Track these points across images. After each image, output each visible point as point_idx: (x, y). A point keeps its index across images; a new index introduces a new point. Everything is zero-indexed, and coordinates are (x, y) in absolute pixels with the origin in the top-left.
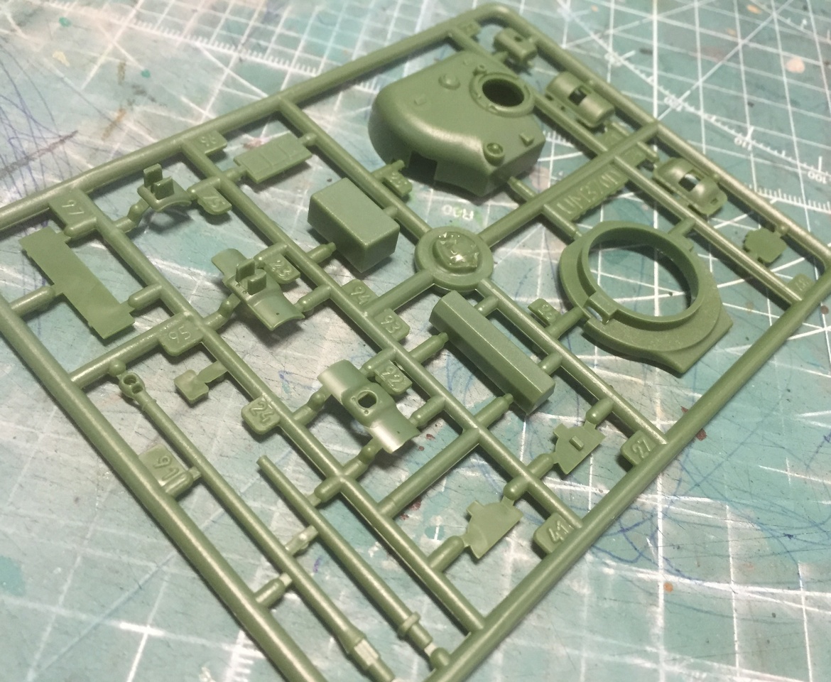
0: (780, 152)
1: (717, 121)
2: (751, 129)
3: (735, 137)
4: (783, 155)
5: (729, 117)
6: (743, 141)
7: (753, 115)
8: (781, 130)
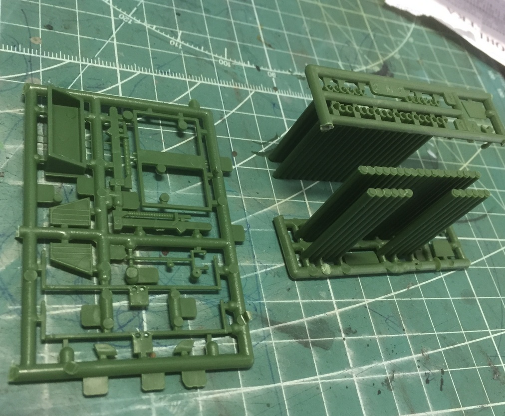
0: (200, 48)
1: (157, 29)
2: (180, 33)
3: (170, 39)
4: (202, 50)
5: (164, 26)
6: (176, 42)
7: (181, 22)
8: (200, 32)
